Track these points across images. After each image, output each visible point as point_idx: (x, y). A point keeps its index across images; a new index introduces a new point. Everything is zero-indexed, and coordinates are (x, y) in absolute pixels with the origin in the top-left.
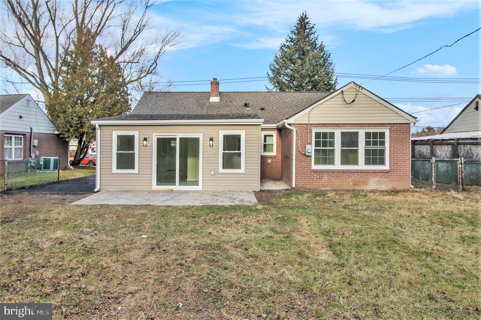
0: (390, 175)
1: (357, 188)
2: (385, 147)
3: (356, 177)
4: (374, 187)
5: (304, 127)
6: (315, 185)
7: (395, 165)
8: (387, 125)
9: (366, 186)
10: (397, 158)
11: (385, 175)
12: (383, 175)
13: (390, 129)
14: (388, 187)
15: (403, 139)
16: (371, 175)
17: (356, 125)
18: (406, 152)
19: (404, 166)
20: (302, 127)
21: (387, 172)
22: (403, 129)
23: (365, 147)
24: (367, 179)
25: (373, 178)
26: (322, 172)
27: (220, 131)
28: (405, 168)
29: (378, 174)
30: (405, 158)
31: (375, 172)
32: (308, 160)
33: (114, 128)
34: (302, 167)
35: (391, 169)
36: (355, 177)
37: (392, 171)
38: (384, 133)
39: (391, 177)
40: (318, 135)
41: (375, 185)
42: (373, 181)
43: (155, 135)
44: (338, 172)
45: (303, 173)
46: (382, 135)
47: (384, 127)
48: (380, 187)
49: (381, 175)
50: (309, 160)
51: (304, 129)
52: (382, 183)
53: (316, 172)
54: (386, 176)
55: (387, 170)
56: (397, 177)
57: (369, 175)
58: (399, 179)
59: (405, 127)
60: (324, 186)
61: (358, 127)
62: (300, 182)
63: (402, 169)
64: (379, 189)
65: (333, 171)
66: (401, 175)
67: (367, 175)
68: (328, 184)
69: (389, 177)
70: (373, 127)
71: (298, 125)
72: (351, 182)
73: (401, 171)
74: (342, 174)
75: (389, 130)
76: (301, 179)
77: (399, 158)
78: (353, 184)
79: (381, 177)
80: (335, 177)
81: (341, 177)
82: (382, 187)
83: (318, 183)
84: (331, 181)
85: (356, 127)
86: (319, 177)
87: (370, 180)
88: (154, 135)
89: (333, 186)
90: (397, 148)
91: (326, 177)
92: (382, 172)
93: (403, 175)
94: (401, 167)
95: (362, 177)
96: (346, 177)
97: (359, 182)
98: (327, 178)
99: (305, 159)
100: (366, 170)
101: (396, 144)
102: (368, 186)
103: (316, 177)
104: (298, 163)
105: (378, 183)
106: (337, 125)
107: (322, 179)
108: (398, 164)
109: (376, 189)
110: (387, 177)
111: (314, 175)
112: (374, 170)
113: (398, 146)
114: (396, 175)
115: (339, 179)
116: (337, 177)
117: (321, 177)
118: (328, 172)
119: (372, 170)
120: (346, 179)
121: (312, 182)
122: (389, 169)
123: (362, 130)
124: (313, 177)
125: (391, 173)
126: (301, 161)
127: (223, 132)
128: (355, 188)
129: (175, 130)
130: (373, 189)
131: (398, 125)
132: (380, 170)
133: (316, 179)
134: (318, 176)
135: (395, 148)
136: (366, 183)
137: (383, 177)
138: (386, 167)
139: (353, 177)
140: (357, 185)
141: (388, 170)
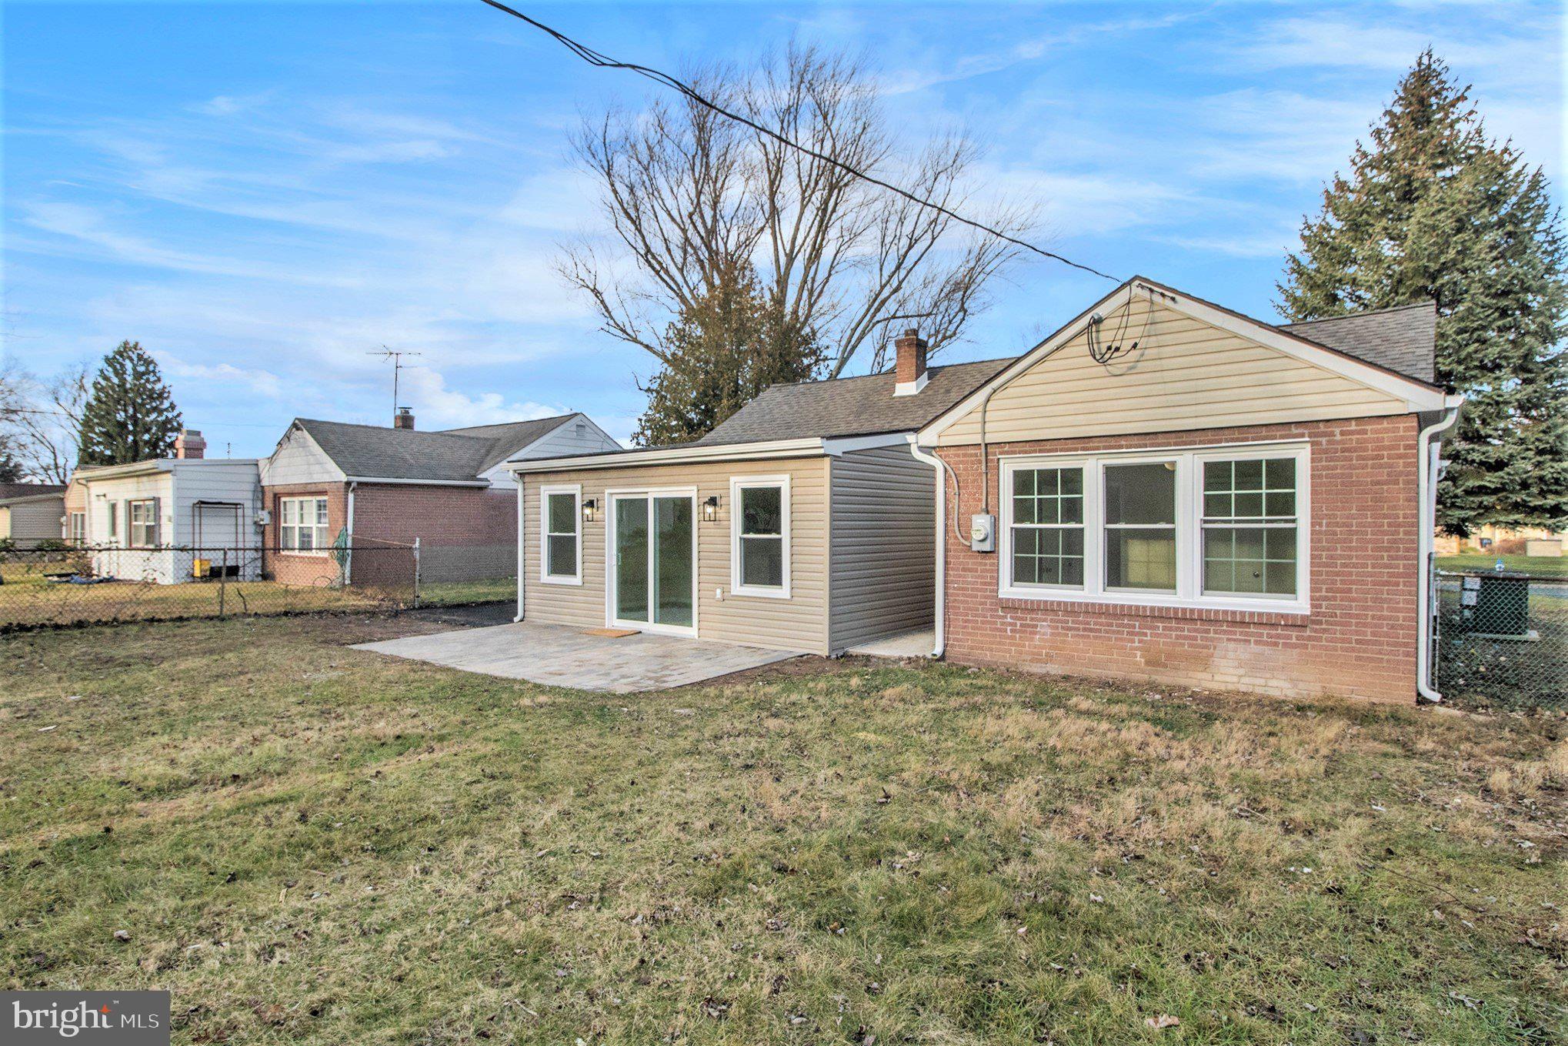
0: (1309, 638)
1: (1164, 678)
2: (1294, 521)
3: (1161, 637)
4: (1235, 679)
5: (971, 455)
6: (1009, 652)
7: (1335, 599)
8: (1294, 431)
9: (1200, 675)
10: (1344, 565)
11: (1289, 637)
12: (1278, 636)
13: (1313, 444)
14: (1301, 685)
15: (1378, 483)
16: (1225, 632)
17: (1160, 439)
18: (1395, 541)
19: (1382, 601)
20: (965, 455)
21: (1296, 624)
22: (1378, 440)
23: (1206, 522)
24: (1207, 647)
25: (1232, 645)
26: (1033, 610)
27: (733, 479)
28: (1390, 609)
29: (1252, 629)
30: (1386, 566)
31: (1238, 622)
32: (986, 565)
33: (541, 478)
34: (967, 589)
35: (1318, 614)
36: (1158, 635)
37: (1320, 623)
38: (1291, 463)
39: (1313, 647)
40: (1023, 481)
41: (1242, 671)
42: (1231, 655)
43: (612, 494)
44: (1087, 612)
45: (969, 609)
46: (1282, 472)
47: (1282, 437)
48: (1262, 682)
49: (1269, 636)
50: (988, 567)
51: (973, 463)
52: (1274, 669)
53: (1011, 607)
54: (1294, 640)
55: (1294, 617)
56: (1346, 650)
57: (1215, 632)
58: (1358, 658)
59: (1386, 430)
60: (1039, 661)
61: (1169, 444)
62: (961, 640)
63: (1373, 617)
64: (1259, 691)
65: (1070, 609)
66: (1368, 642)
67: (1207, 631)
68: (1053, 652)
69: (1306, 647)
70: (1233, 440)
71: (952, 451)
72: (1139, 653)
73: (1365, 625)
74: (1103, 620)
75: (1308, 446)
76: (965, 627)
77: (1355, 566)
78: (1148, 663)
79: (1267, 644)
80: (1078, 629)
81: (1100, 631)
82: (1273, 683)
83: (1018, 645)
84: (1064, 642)
85: (1159, 445)
86: (1021, 625)
87: (1217, 653)
88: (607, 491)
89: (1069, 660)
90: (1345, 525)
91: (1044, 628)
92: (1270, 622)
93: (1375, 643)
94: (1366, 608)
95: (1186, 638)
96: (1118, 632)
97: (1169, 656)
98: (1049, 631)
99: (974, 563)
100: (1200, 611)
101: (1344, 509)
102: (1208, 676)
103: (1011, 624)
104: (954, 576)
105: (1254, 667)
106: (1084, 442)
107: (1031, 633)
108: (1350, 591)
109: (1243, 689)
110: (1294, 646)
111: (1006, 617)
112: (1234, 613)
113: (1352, 517)
114: (1343, 641)
115: (1096, 638)
116: (1085, 630)
117: (1029, 626)
118: (1053, 610)
119: (1225, 612)
120: (1121, 639)
121: (999, 643)
122: (1309, 613)
123: (1188, 455)
124: (1003, 624)
125: (1316, 631)
126: (964, 570)
127: (739, 482)
128: (1154, 677)
129: (642, 480)
130: (1230, 687)
131: (1353, 426)
132: (1260, 615)
133: (1012, 631)
134: (1018, 623)
135: (1337, 524)
136: (1204, 662)
137: (1276, 644)
138: (1299, 604)
139: (1145, 635)
140: (1165, 666)
141: (1303, 617)
